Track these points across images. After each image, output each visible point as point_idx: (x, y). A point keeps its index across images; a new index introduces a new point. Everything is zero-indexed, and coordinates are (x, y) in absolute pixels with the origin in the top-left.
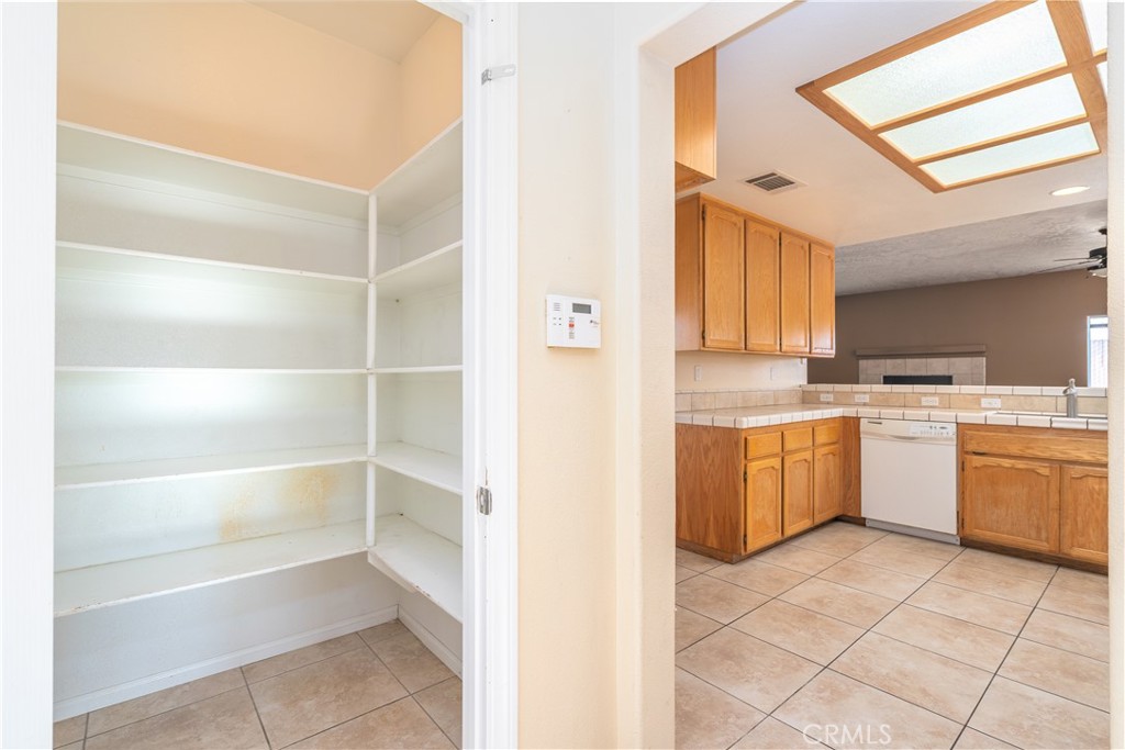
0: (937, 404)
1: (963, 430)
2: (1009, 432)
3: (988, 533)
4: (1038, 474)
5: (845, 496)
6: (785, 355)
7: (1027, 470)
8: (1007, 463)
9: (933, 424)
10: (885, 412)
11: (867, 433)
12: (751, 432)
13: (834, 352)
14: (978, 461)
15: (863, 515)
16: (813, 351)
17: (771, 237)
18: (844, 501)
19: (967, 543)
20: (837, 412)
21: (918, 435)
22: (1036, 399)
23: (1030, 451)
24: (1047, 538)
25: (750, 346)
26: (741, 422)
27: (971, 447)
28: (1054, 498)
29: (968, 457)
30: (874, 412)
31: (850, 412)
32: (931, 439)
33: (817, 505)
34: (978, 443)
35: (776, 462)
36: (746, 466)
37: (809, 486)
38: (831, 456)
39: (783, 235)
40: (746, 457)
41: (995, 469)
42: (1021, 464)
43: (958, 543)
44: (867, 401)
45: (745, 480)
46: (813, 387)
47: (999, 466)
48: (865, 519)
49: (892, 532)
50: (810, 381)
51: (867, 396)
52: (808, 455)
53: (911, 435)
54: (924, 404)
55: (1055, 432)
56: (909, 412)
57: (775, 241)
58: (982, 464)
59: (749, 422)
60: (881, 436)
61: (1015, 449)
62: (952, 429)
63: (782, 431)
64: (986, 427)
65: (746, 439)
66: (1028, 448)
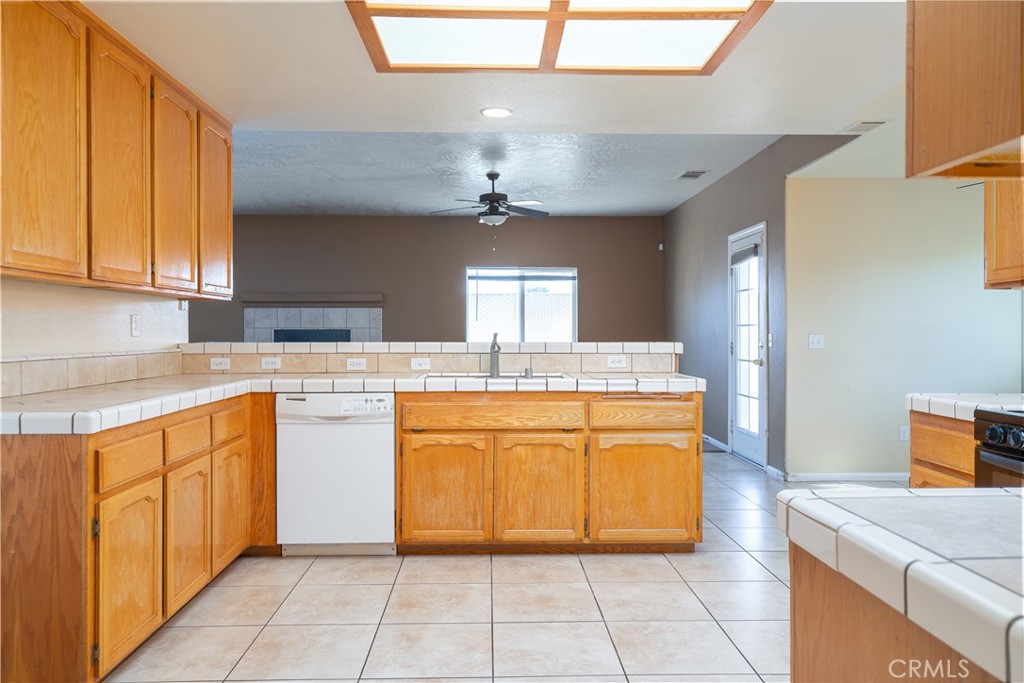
0: (364, 368)
1: (403, 401)
2: (448, 400)
3: (427, 532)
4: (475, 448)
5: (254, 515)
6: (159, 295)
7: (465, 445)
8: (445, 439)
9: (369, 396)
10: (311, 383)
11: (287, 416)
12: (109, 438)
13: (230, 291)
14: (417, 440)
15: (279, 543)
16: (205, 289)
17: (137, 78)
18: (252, 526)
19: (406, 549)
20: (243, 387)
21: (352, 413)
22: (462, 357)
23: (468, 422)
24: (483, 525)
25: (97, 272)
26: (87, 421)
27: (410, 424)
28: (489, 476)
29: (406, 436)
30: (293, 383)
31: (261, 385)
32: (367, 417)
33: (216, 541)
34: (417, 418)
35: (154, 488)
36: (97, 508)
37: (205, 515)
38: (235, 458)
39: (158, 83)
40: (96, 490)
41: (434, 449)
42: (459, 439)
43: (395, 552)
44: (279, 366)
45: (96, 536)
46: (198, 347)
47: (439, 445)
48: (281, 545)
49: (317, 556)
50: (193, 338)
51: (278, 360)
52: (202, 464)
53: (343, 413)
54: (349, 368)
55: (489, 396)
56: (341, 383)
57: (144, 88)
58: (422, 443)
59: (102, 418)
60: (304, 419)
61: (453, 421)
62: (390, 399)
63: (162, 428)
64: (425, 395)
65: (97, 453)
66: (466, 418)
